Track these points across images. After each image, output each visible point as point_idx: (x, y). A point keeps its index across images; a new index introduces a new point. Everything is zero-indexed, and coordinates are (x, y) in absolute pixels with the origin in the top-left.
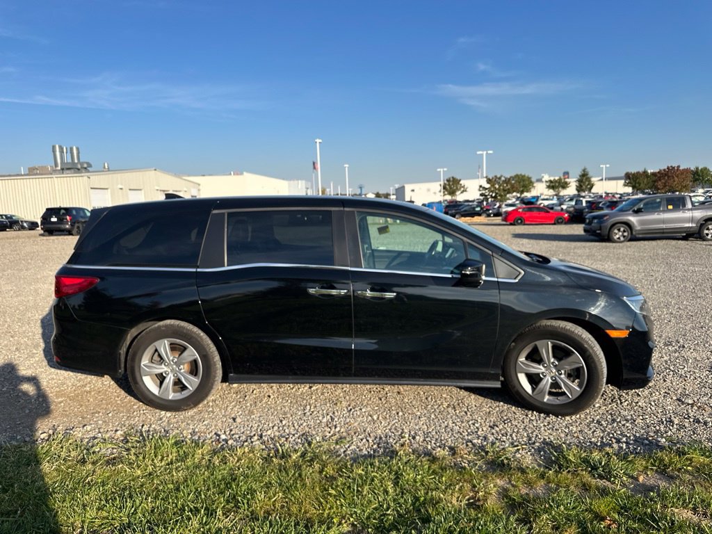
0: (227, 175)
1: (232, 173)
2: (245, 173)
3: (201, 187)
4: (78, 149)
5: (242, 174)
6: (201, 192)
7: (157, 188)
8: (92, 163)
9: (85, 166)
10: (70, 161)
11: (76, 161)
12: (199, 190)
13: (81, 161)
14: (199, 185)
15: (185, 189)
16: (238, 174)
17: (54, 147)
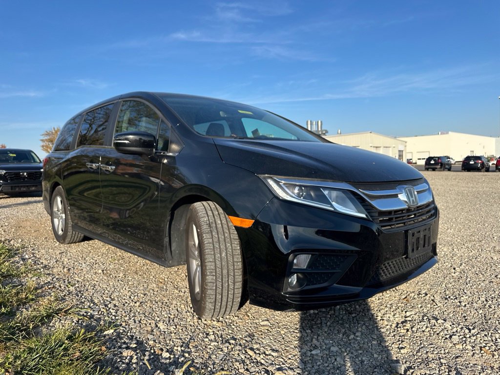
0: (435, 135)
1: (440, 133)
2: (450, 132)
3: (407, 144)
4: (321, 122)
5: (447, 133)
6: (407, 147)
7: (371, 145)
8: (328, 130)
9: (324, 132)
10: (316, 129)
11: (320, 129)
12: (406, 146)
13: (323, 129)
14: (406, 142)
15: (394, 146)
16: (444, 134)
17: (307, 122)
